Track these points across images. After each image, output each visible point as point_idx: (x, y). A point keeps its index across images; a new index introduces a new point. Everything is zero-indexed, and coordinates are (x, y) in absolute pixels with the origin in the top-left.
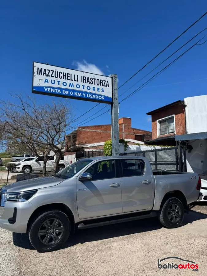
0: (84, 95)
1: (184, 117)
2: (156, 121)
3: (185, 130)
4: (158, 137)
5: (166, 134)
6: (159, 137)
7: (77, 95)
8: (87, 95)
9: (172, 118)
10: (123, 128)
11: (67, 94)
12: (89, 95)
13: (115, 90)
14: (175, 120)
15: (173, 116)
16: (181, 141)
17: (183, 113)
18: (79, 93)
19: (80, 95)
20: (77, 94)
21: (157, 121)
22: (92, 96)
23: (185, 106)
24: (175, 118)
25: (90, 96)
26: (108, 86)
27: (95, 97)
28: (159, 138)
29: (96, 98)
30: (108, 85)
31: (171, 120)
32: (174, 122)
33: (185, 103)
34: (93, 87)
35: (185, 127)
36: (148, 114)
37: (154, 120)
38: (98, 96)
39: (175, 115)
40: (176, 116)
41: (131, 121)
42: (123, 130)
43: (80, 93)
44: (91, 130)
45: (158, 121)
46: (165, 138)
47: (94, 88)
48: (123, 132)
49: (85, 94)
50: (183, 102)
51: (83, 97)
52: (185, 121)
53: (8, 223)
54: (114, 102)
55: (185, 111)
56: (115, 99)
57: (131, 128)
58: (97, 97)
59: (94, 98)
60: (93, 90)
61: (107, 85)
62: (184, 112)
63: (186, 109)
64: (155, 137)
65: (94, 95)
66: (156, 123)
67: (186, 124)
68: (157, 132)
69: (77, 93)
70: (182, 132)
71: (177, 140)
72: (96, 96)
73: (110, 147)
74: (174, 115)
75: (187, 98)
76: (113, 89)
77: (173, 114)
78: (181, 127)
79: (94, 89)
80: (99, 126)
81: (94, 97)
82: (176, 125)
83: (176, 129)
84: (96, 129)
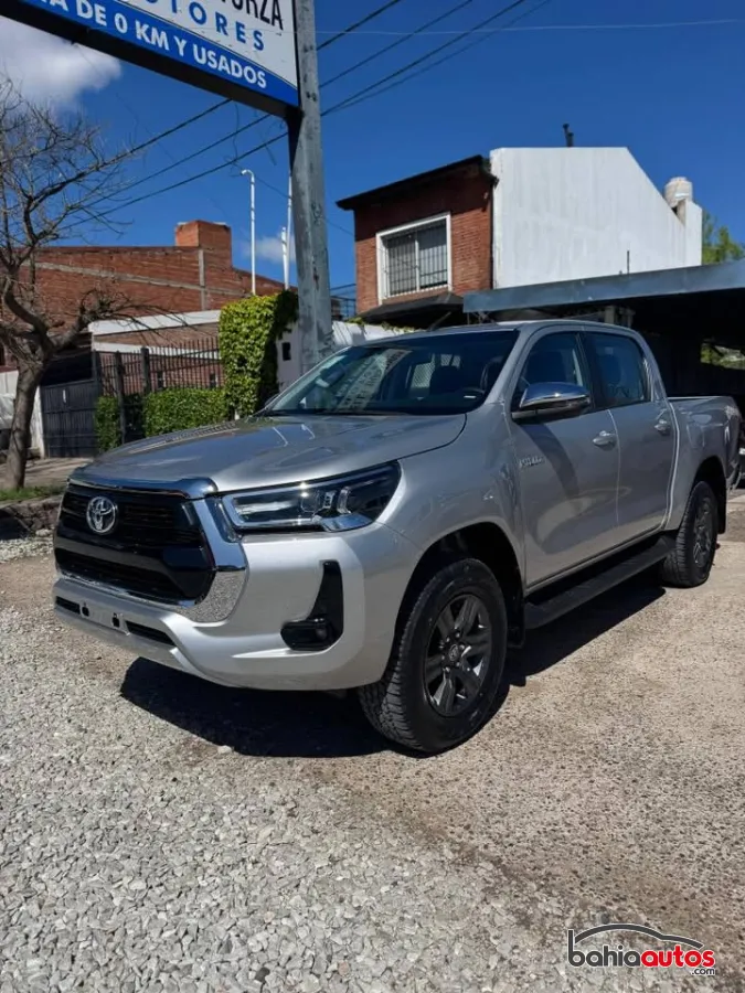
0: (182, 44)
1: (488, 224)
2: (374, 236)
3: (486, 275)
4: (380, 303)
5: (412, 289)
6: (384, 301)
7: (147, 39)
8: (195, 47)
9: (438, 228)
10: (201, 265)
11: (98, 21)
12: (203, 50)
13: (305, 50)
14: (453, 236)
15: (445, 220)
16: (486, 313)
17: (484, 210)
18: (154, 31)
19: (160, 40)
20: (149, 33)
21: (379, 236)
22: (218, 59)
23: (493, 181)
24: (452, 229)
25: (208, 60)
26: (277, 22)
27: (227, 68)
28: (386, 306)
29: (234, 74)
30: (279, 18)
31: (434, 236)
32: (444, 242)
33: (495, 171)
34: (218, 16)
35: (488, 260)
36: (344, 204)
37: (364, 232)
38: (243, 67)
39: (452, 215)
40: (457, 217)
41: (229, 239)
42: (201, 276)
43: (164, 34)
44: (62, 268)
45: (382, 238)
46: (413, 306)
47: (221, 21)
48: (202, 283)
49: (184, 42)
50: (488, 163)
51: (175, 57)
52: (488, 242)
53: (282, 652)
54: (304, 108)
55: (491, 198)
56: (308, 96)
57: (232, 269)
58: (235, 72)
59: (224, 71)
60: (218, 30)
61: (274, 17)
62: (485, 204)
63: (497, 193)
64: (371, 304)
65: (223, 58)
66: (375, 247)
67: (491, 252)
68: (376, 282)
69: (146, 27)
70: (473, 282)
71: (472, 311)
72: (233, 63)
73: (260, 329)
74: (448, 217)
75: (503, 150)
76: (300, 48)
77: (442, 212)
78: (472, 262)
79: (221, 24)
80: (96, 250)
81: (221, 65)
82: (453, 258)
83: (453, 271)
84: (81, 263)
